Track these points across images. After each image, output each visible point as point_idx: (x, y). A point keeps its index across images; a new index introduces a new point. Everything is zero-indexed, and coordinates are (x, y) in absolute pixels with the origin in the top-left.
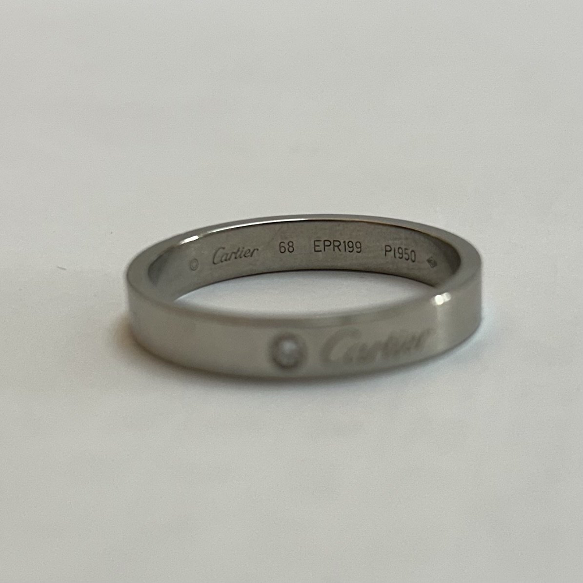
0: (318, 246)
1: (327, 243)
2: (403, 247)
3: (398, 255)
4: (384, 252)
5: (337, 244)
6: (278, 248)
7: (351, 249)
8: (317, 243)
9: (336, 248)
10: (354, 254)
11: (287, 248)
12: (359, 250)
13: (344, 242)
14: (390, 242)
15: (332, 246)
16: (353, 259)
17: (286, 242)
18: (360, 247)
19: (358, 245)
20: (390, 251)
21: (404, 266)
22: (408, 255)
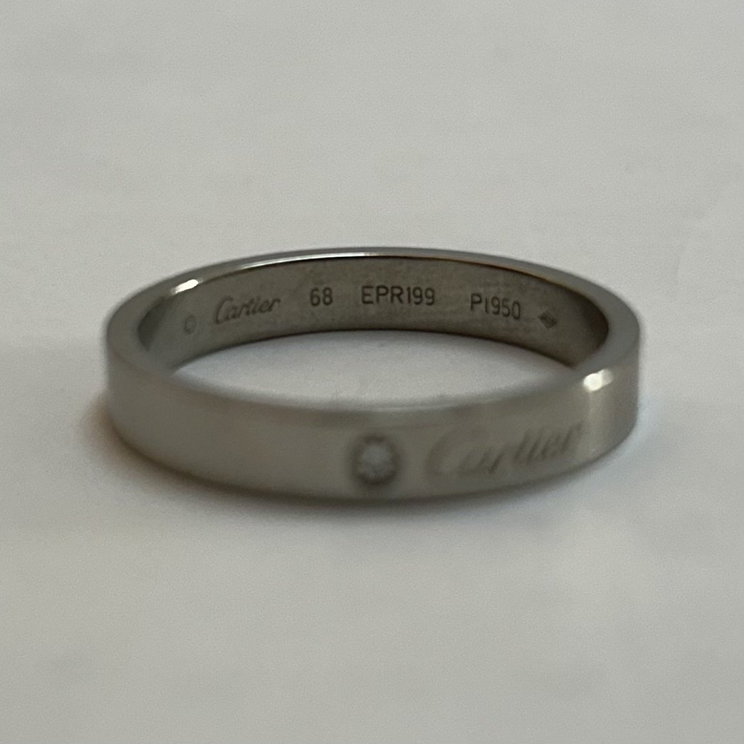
0: (369, 295)
1: (382, 291)
2: (501, 296)
3: (492, 309)
4: (470, 305)
5: (397, 291)
6: (308, 298)
7: (418, 300)
8: (367, 291)
9: (395, 298)
10: (424, 307)
11: (322, 297)
12: (430, 301)
13: (409, 289)
14: (481, 290)
15: (389, 295)
16: (421, 313)
17: (321, 288)
18: (433, 297)
19: (430, 293)
20: (480, 302)
21: (501, 325)
22: (509, 310)
